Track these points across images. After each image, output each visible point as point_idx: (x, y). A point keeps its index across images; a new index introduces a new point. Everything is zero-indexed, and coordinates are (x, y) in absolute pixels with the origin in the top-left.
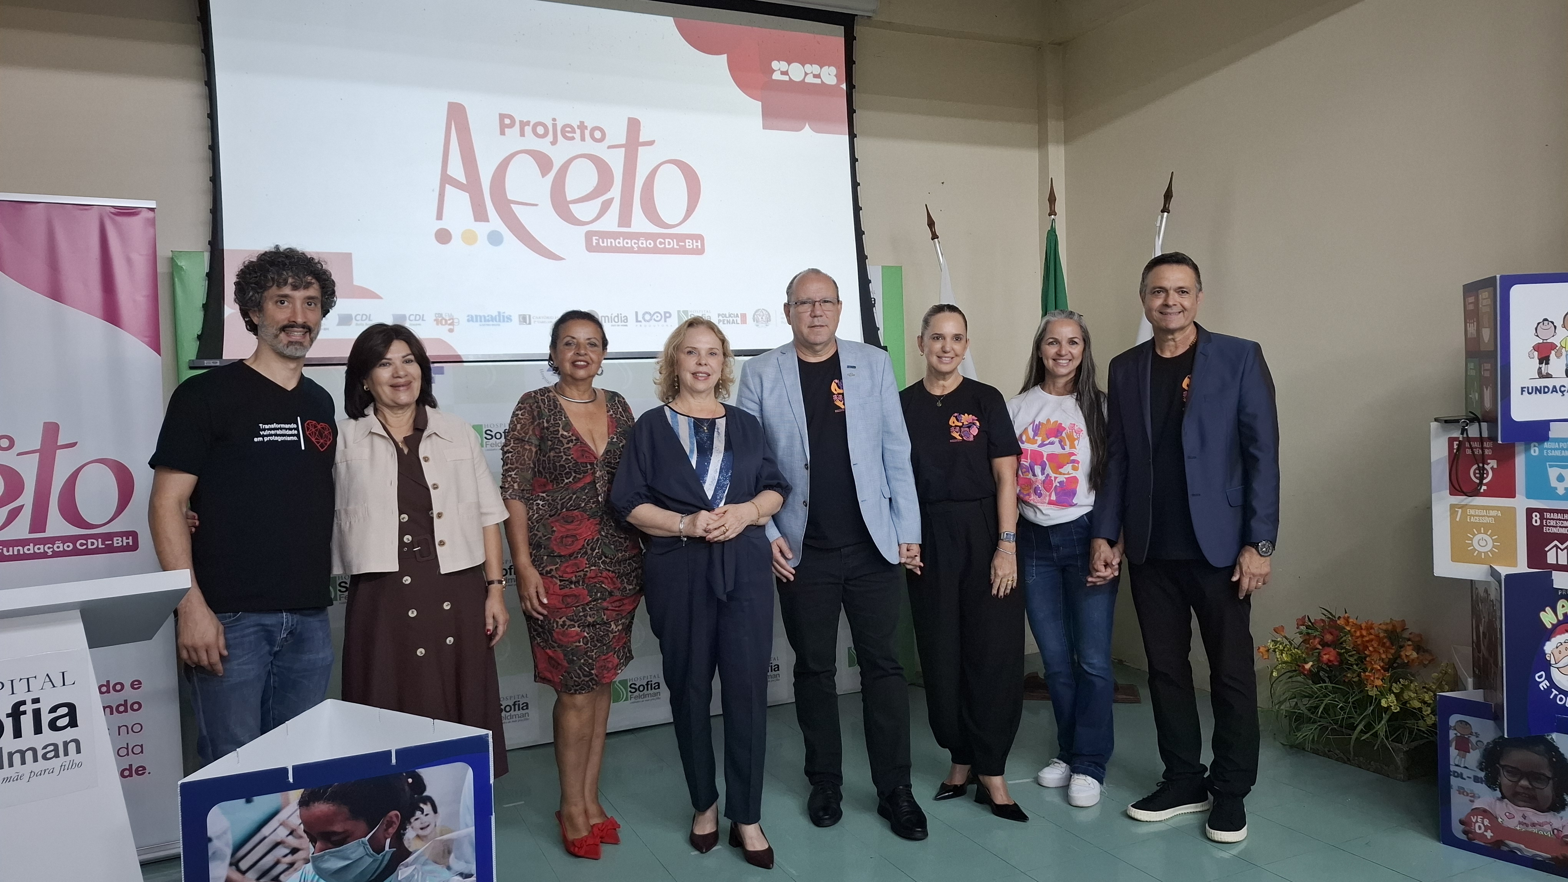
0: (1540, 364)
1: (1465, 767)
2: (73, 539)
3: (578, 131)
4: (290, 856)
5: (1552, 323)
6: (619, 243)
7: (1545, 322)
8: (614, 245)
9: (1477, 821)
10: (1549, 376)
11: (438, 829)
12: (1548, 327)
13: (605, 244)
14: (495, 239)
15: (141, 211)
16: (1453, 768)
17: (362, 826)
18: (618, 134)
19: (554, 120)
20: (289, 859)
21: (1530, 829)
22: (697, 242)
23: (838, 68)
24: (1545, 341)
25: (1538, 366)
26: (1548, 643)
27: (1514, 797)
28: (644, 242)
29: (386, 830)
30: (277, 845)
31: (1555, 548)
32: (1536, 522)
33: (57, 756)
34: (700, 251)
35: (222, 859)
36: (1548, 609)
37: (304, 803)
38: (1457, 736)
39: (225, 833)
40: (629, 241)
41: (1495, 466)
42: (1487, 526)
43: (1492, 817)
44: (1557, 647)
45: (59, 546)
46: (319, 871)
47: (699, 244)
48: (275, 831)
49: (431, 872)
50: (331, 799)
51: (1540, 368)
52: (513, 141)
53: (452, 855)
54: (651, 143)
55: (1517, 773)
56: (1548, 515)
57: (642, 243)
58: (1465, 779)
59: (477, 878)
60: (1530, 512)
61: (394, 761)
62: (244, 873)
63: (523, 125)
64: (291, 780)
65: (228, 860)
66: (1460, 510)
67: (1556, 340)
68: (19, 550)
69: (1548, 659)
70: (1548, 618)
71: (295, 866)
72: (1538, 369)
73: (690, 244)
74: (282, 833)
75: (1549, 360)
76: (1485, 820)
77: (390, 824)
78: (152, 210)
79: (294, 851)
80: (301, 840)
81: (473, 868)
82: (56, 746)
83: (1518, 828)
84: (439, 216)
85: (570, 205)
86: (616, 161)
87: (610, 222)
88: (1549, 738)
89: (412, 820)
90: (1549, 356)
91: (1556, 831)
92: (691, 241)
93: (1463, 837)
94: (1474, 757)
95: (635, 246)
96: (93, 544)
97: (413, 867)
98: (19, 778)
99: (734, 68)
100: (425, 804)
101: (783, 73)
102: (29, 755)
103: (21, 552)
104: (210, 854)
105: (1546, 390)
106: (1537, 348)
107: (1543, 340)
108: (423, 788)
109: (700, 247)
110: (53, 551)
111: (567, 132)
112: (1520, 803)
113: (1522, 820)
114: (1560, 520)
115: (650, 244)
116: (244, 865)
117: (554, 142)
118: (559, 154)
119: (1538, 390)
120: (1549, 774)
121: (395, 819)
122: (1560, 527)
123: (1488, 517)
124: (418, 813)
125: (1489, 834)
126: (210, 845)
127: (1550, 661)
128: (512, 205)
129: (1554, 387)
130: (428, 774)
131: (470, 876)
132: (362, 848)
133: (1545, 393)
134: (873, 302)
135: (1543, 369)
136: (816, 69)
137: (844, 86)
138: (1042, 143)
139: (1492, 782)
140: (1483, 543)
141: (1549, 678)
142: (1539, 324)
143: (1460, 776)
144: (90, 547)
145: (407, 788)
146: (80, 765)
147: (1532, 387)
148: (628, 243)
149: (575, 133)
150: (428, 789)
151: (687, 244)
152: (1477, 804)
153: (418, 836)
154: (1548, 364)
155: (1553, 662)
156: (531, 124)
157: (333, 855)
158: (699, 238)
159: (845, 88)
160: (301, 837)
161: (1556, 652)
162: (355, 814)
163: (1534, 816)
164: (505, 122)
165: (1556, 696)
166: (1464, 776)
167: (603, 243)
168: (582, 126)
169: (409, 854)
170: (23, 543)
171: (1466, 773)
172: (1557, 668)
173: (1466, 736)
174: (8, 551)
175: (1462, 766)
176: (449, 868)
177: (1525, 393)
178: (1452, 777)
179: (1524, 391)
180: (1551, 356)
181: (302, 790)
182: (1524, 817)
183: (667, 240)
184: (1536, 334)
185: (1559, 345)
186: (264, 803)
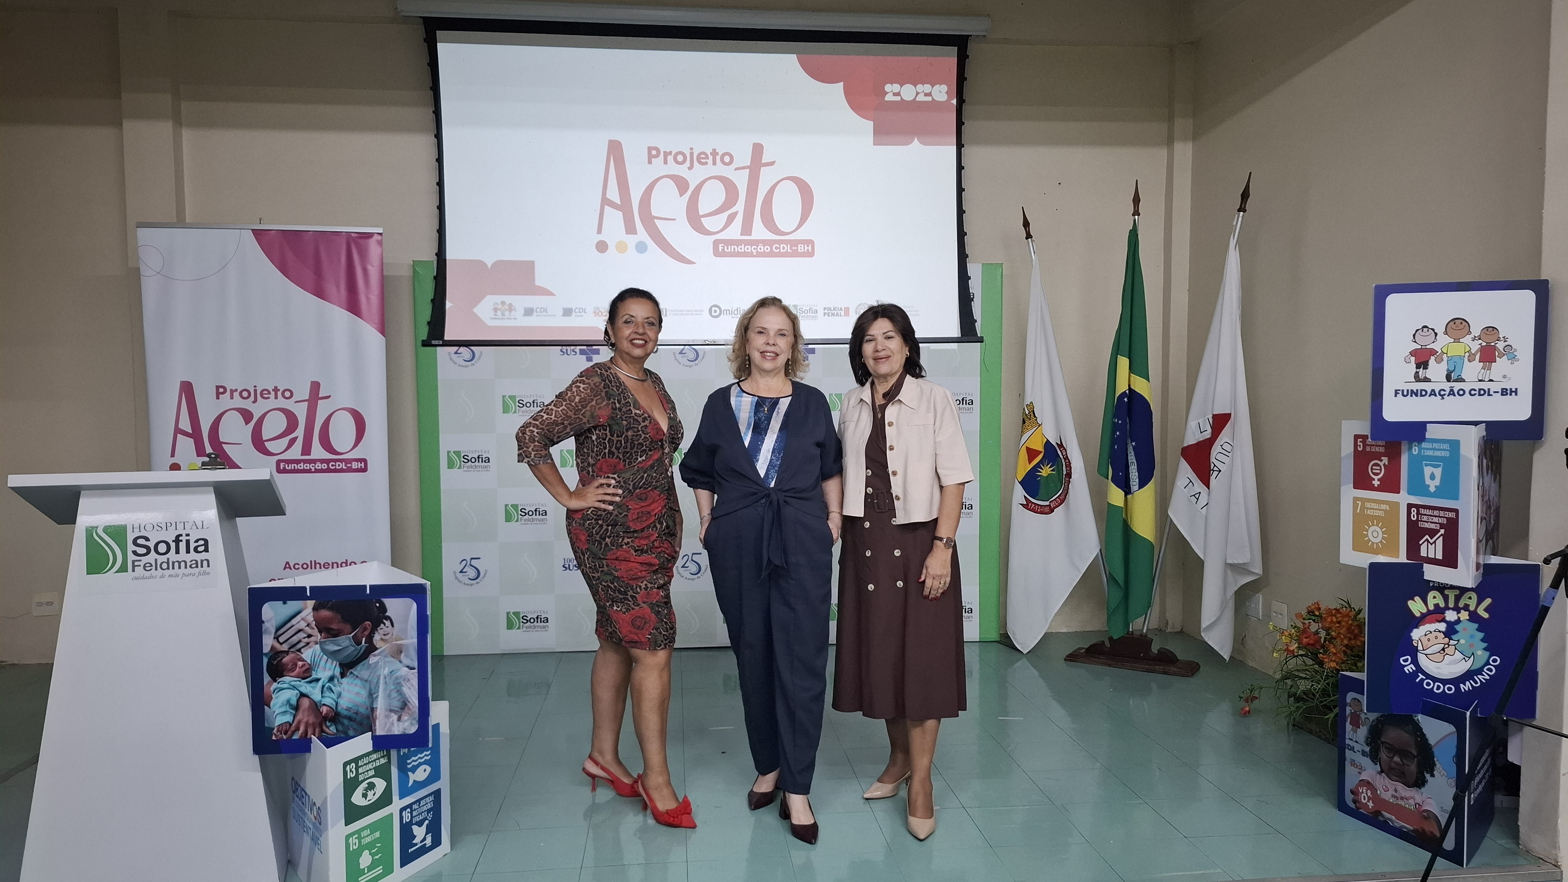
0: (1417, 368)
1: (1356, 742)
2: (327, 461)
3: (711, 157)
4: (307, 639)
5: (1433, 330)
6: (741, 249)
7: (1424, 329)
8: (736, 250)
9: (1363, 792)
10: (1427, 380)
11: (394, 637)
12: (1428, 334)
13: (729, 250)
14: (641, 248)
15: (373, 236)
16: (1348, 742)
17: (348, 627)
18: (744, 158)
19: (691, 149)
20: (307, 640)
21: (1400, 802)
22: (808, 246)
23: (949, 86)
24: (1423, 347)
25: (1414, 370)
26: (1415, 631)
27: (1388, 771)
28: (762, 247)
29: (363, 632)
30: (300, 631)
31: (1426, 542)
32: (1414, 517)
33: (197, 567)
34: (811, 254)
35: (270, 634)
36: (1417, 598)
37: (315, 609)
38: (1351, 712)
39: (271, 619)
40: (749, 247)
41: (1387, 464)
42: (1378, 518)
43: (1374, 790)
44: (1426, 635)
45: (319, 466)
46: (323, 650)
47: (810, 248)
48: (298, 623)
49: (390, 662)
50: (330, 609)
51: (1417, 373)
52: (659, 168)
53: (403, 654)
54: (772, 164)
55: (1393, 750)
56: (1422, 511)
57: (760, 249)
58: (1355, 752)
59: (418, 670)
60: (1410, 506)
61: (368, 592)
62: (281, 644)
63: (666, 154)
64: (308, 594)
65: (273, 636)
66: (1360, 503)
67: (1436, 347)
68: (294, 467)
69: (1415, 645)
70: (1416, 606)
71: (310, 645)
72: (1415, 374)
73: (802, 248)
74: (303, 625)
75: (1428, 365)
76: (1369, 791)
77: (365, 629)
78: (380, 234)
79: (309, 636)
80: (313, 630)
81: (416, 665)
82: (197, 561)
83: (1391, 801)
84: (599, 231)
85: (702, 219)
86: (741, 180)
87: (734, 232)
88: (1416, 718)
89: (379, 629)
90: (1428, 361)
91: (1417, 805)
92: (803, 246)
93: (1352, 806)
94: (1363, 732)
95: (754, 251)
96: (339, 465)
97: (379, 657)
98: (177, 576)
99: (849, 95)
100: (387, 620)
101: (895, 94)
102: (183, 564)
103: (296, 468)
104: (263, 630)
105: (1424, 393)
106: (1413, 353)
107: (1422, 346)
108: (386, 611)
109: (810, 250)
110: (315, 469)
111: (702, 158)
112: (1395, 778)
113: (1394, 793)
114: (1431, 516)
115: (767, 249)
116: (281, 639)
117: (691, 168)
118: (693, 178)
119: (1414, 393)
120: (1415, 753)
121: (368, 627)
122: (1431, 522)
123: (1380, 510)
124: (382, 625)
125: (1371, 804)
126: (263, 625)
127: (1417, 647)
128: (655, 220)
129: (1433, 390)
130: (388, 602)
131: (414, 669)
132: (348, 641)
133: (1421, 395)
134: (972, 297)
135: (1420, 373)
136: (927, 88)
137: (954, 102)
138: (1170, 142)
139: (1374, 756)
140: (1375, 534)
141: (1415, 662)
142: (1417, 330)
143: (1352, 749)
144: (337, 467)
145: (376, 609)
146: (208, 574)
147: (1408, 390)
148: (749, 249)
149: (708, 159)
150: (388, 611)
151: (799, 248)
152: (1364, 776)
153: (382, 639)
154: (1427, 368)
155: (1420, 648)
156: (673, 154)
157: (332, 642)
158: (811, 242)
159: (955, 104)
160: (313, 628)
161: (1425, 639)
162: (345, 619)
163: (1404, 791)
164: (653, 153)
165: (1422, 680)
166: (1355, 750)
167: (728, 249)
168: (714, 153)
169: (376, 649)
170: (297, 462)
171: (1357, 747)
172: (1426, 655)
173: (1358, 713)
174: (288, 467)
175: (1354, 740)
176: (400, 662)
177: (1400, 396)
178: (1347, 750)
179: (1399, 393)
180: (1430, 361)
181: (314, 601)
182: (1396, 791)
183: (782, 246)
184: (1414, 340)
185: (1440, 351)
186: (293, 606)
